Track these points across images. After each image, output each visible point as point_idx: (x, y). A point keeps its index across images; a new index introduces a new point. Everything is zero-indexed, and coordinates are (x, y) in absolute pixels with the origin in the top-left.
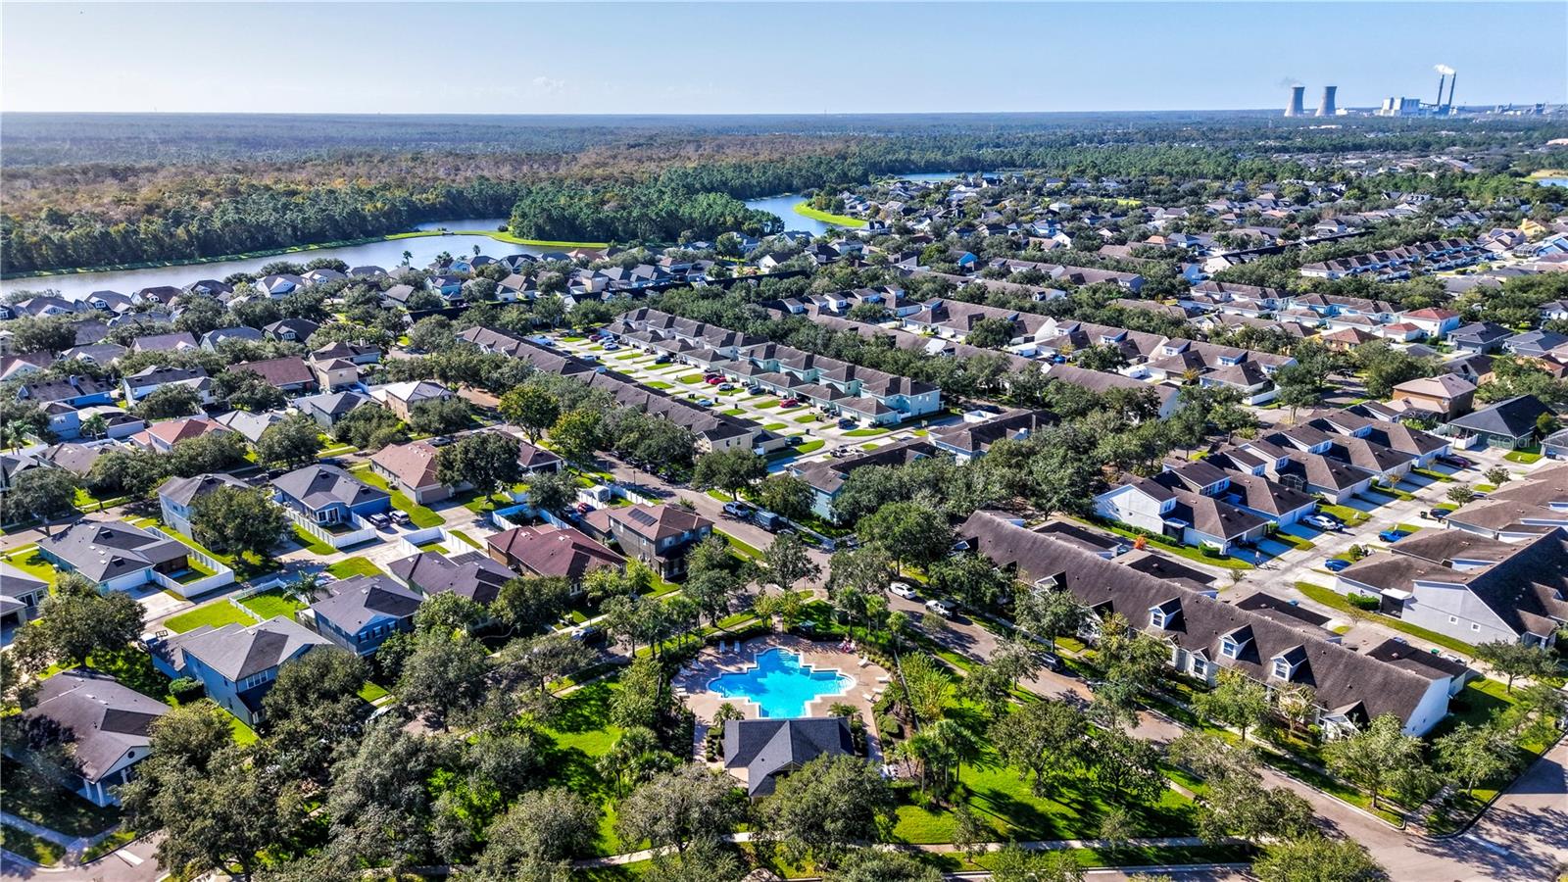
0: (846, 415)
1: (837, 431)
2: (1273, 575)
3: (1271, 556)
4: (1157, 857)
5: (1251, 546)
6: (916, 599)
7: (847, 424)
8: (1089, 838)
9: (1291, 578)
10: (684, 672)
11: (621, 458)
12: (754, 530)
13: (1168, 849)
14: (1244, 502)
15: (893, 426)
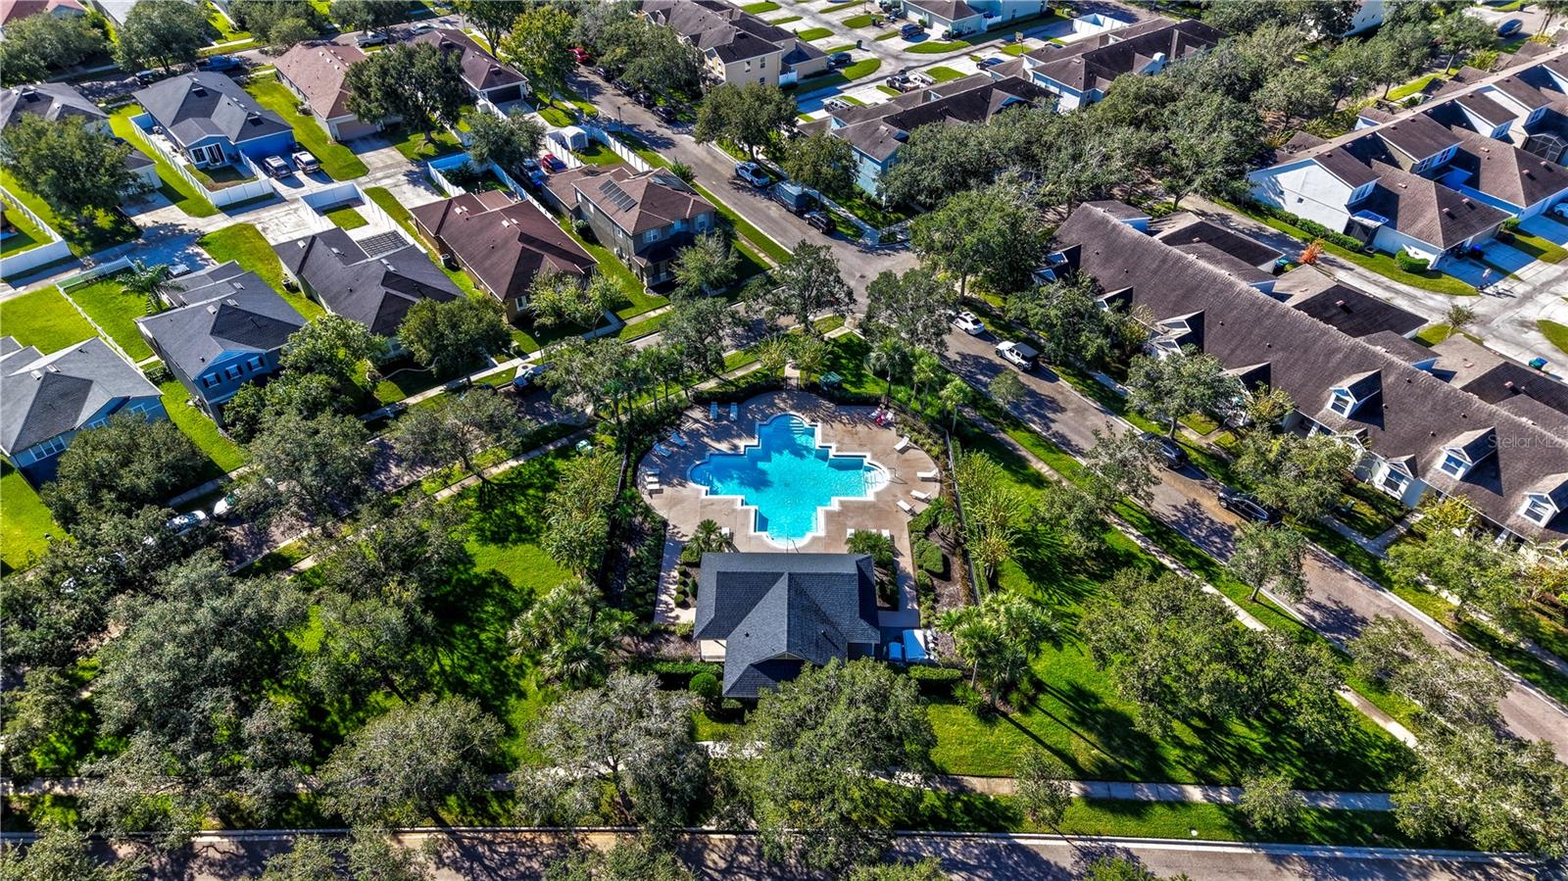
0: (914, 17)
1: (898, 44)
2: (1506, 307)
3: (1502, 273)
4: (1321, 830)
5: (1476, 255)
6: (983, 336)
7: (914, 33)
8: (1215, 784)
9: (1531, 313)
10: (661, 449)
11: (608, 79)
12: (774, 210)
13: (1336, 814)
14: (1474, 182)
15: (975, 37)
